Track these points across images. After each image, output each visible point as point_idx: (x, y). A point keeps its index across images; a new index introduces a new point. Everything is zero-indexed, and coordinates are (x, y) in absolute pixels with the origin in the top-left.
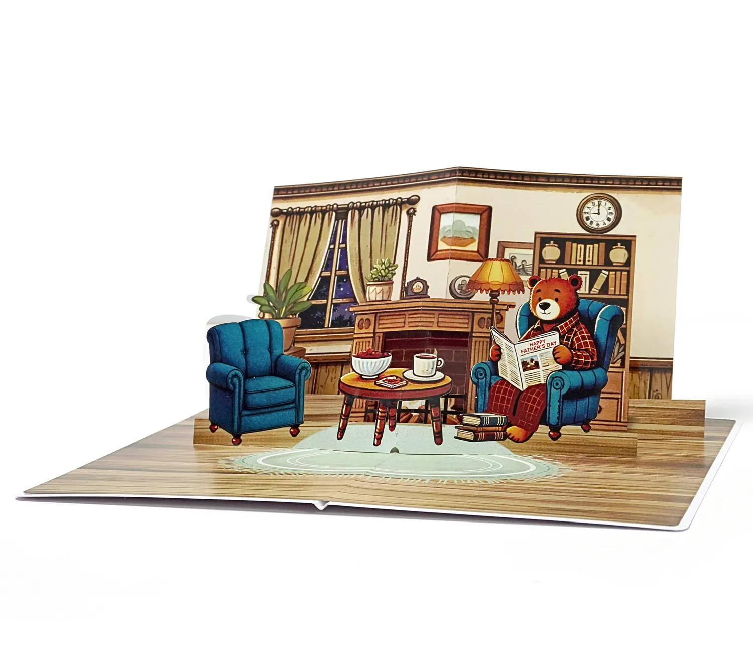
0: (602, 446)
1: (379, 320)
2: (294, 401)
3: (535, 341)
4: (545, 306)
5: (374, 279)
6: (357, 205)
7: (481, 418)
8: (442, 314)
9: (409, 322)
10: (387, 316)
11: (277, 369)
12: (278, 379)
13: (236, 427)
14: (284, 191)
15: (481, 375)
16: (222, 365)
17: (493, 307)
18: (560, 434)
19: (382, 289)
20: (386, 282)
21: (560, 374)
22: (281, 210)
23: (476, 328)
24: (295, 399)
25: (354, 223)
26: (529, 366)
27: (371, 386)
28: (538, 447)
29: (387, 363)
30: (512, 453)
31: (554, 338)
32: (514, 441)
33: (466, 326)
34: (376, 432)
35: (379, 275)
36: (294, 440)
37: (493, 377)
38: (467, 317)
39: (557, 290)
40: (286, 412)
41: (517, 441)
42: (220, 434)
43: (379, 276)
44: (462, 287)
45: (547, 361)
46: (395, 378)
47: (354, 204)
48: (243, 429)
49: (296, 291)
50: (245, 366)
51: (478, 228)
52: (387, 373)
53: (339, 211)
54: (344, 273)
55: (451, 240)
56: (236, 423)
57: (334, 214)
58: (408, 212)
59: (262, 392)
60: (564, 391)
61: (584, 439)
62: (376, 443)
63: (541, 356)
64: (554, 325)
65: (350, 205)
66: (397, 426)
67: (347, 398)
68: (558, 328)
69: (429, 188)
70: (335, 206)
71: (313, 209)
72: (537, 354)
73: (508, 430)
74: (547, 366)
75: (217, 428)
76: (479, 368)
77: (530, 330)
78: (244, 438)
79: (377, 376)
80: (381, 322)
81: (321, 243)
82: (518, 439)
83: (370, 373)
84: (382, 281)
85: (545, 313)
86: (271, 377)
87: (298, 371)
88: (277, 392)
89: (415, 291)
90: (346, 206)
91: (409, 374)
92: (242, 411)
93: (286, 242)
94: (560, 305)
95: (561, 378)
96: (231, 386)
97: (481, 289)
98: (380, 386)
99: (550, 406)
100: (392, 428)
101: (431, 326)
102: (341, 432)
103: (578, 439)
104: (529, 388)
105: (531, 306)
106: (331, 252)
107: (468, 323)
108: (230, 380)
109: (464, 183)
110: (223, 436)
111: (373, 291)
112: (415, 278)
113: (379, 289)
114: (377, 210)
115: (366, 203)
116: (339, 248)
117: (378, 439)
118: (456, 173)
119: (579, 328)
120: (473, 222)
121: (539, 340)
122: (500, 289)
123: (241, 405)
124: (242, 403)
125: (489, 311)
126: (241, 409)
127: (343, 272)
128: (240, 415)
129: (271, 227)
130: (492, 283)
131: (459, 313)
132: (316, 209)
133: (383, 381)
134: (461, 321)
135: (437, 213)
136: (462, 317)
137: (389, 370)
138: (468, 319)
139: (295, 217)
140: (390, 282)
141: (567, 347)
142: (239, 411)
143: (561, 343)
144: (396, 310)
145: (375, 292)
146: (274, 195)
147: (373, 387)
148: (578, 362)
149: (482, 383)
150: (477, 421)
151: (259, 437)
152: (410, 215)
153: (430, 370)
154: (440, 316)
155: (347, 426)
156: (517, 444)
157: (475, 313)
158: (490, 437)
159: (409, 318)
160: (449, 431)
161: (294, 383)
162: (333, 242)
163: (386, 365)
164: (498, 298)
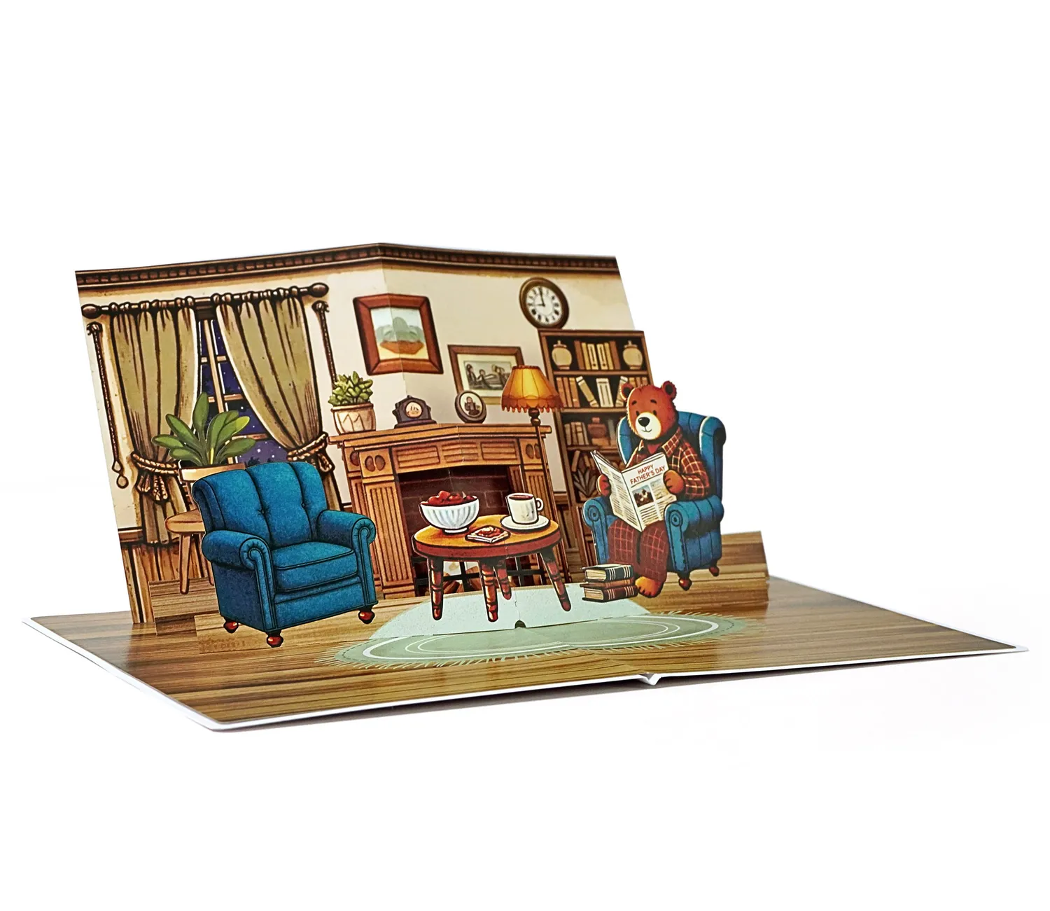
0: (734, 592)
1: (398, 456)
2: (357, 574)
3: (643, 467)
4: (645, 422)
5: (341, 402)
6: (226, 298)
7: (605, 571)
8: (485, 443)
9: (445, 456)
10: (408, 450)
11: (319, 532)
12: (326, 545)
13: (269, 621)
14: (96, 279)
15: (595, 515)
16: (227, 533)
17: (537, 429)
18: (691, 582)
19: (359, 416)
20: (363, 405)
21: (675, 507)
22: (99, 308)
23: (526, 460)
24: (358, 571)
25: (230, 324)
26: (642, 500)
27: (461, 542)
28: (672, 600)
29: (475, 510)
30: (648, 612)
31: (659, 462)
32: (646, 596)
33: (514, 457)
34: (487, 603)
35: (348, 396)
36: (369, 628)
37: (607, 517)
38: (512, 445)
39: (653, 401)
40: (349, 591)
41: (649, 596)
42: (244, 634)
43: (347, 398)
44: (469, 407)
45: (659, 492)
46: (492, 529)
47: (220, 296)
48: (282, 623)
49: (225, 425)
50: (267, 531)
51: (421, 327)
52: (478, 523)
53: (198, 308)
54: (239, 398)
55: (394, 344)
56: (268, 615)
57: (192, 311)
58: (314, 307)
59: (302, 566)
60: (684, 528)
61: (715, 585)
62: (492, 618)
63: (653, 484)
64: (658, 445)
65: (215, 298)
66: (513, 592)
67: (432, 561)
68: (662, 449)
69: (339, 273)
70: (190, 300)
71: (154, 304)
72: (648, 483)
73: (637, 582)
74: (661, 497)
75: (237, 626)
76: (590, 506)
77: (634, 453)
78: (287, 634)
79: (466, 529)
80: (400, 459)
81: (183, 354)
82: (650, 593)
83: (455, 525)
84: (353, 404)
85: (646, 431)
86: (313, 543)
87: (355, 532)
88: (327, 563)
89: (412, 415)
90: (209, 300)
91: (507, 522)
92: (275, 596)
93: (123, 356)
94: (660, 419)
95: (677, 511)
96: (250, 563)
97: (517, 406)
98: (473, 541)
99: (673, 548)
100: (508, 595)
101: (477, 460)
102: (437, 609)
103: (710, 585)
104: (648, 527)
105: (630, 422)
106: (206, 370)
107: (515, 453)
108: (245, 554)
109: (391, 266)
110: (251, 636)
111: (346, 418)
112: (405, 397)
113: (354, 415)
114: (261, 304)
115: (241, 295)
116: (217, 362)
117: (492, 612)
118: (377, 251)
119: (685, 447)
120: (413, 319)
121: (646, 465)
122: (538, 406)
123: (272, 589)
124: (271, 586)
125: (533, 435)
126: (273, 594)
127: (234, 397)
128: (273, 603)
129: (89, 334)
130: (529, 398)
131: (503, 440)
132: (158, 304)
133: (477, 534)
134: (507, 451)
135: (363, 310)
136: (507, 445)
137: (480, 518)
138: (514, 447)
139: (126, 316)
140: (368, 405)
141: (677, 472)
142: (270, 597)
143: (670, 468)
144: (421, 441)
145: (348, 420)
146: (78, 284)
147: (464, 543)
148: (691, 490)
149: (597, 526)
150: (602, 576)
151: (312, 630)
152: (321, 311)
153: (531, 514)
154: (483, 445)
155: (444, 600)
156: (649, 599)
157: (520, 440)
158: (621, 595)
159: (443, 450)
160: (574, 590)
161: (352, 548)
162: (203, 352)
163: (474, 513)
164: (539, 417)
